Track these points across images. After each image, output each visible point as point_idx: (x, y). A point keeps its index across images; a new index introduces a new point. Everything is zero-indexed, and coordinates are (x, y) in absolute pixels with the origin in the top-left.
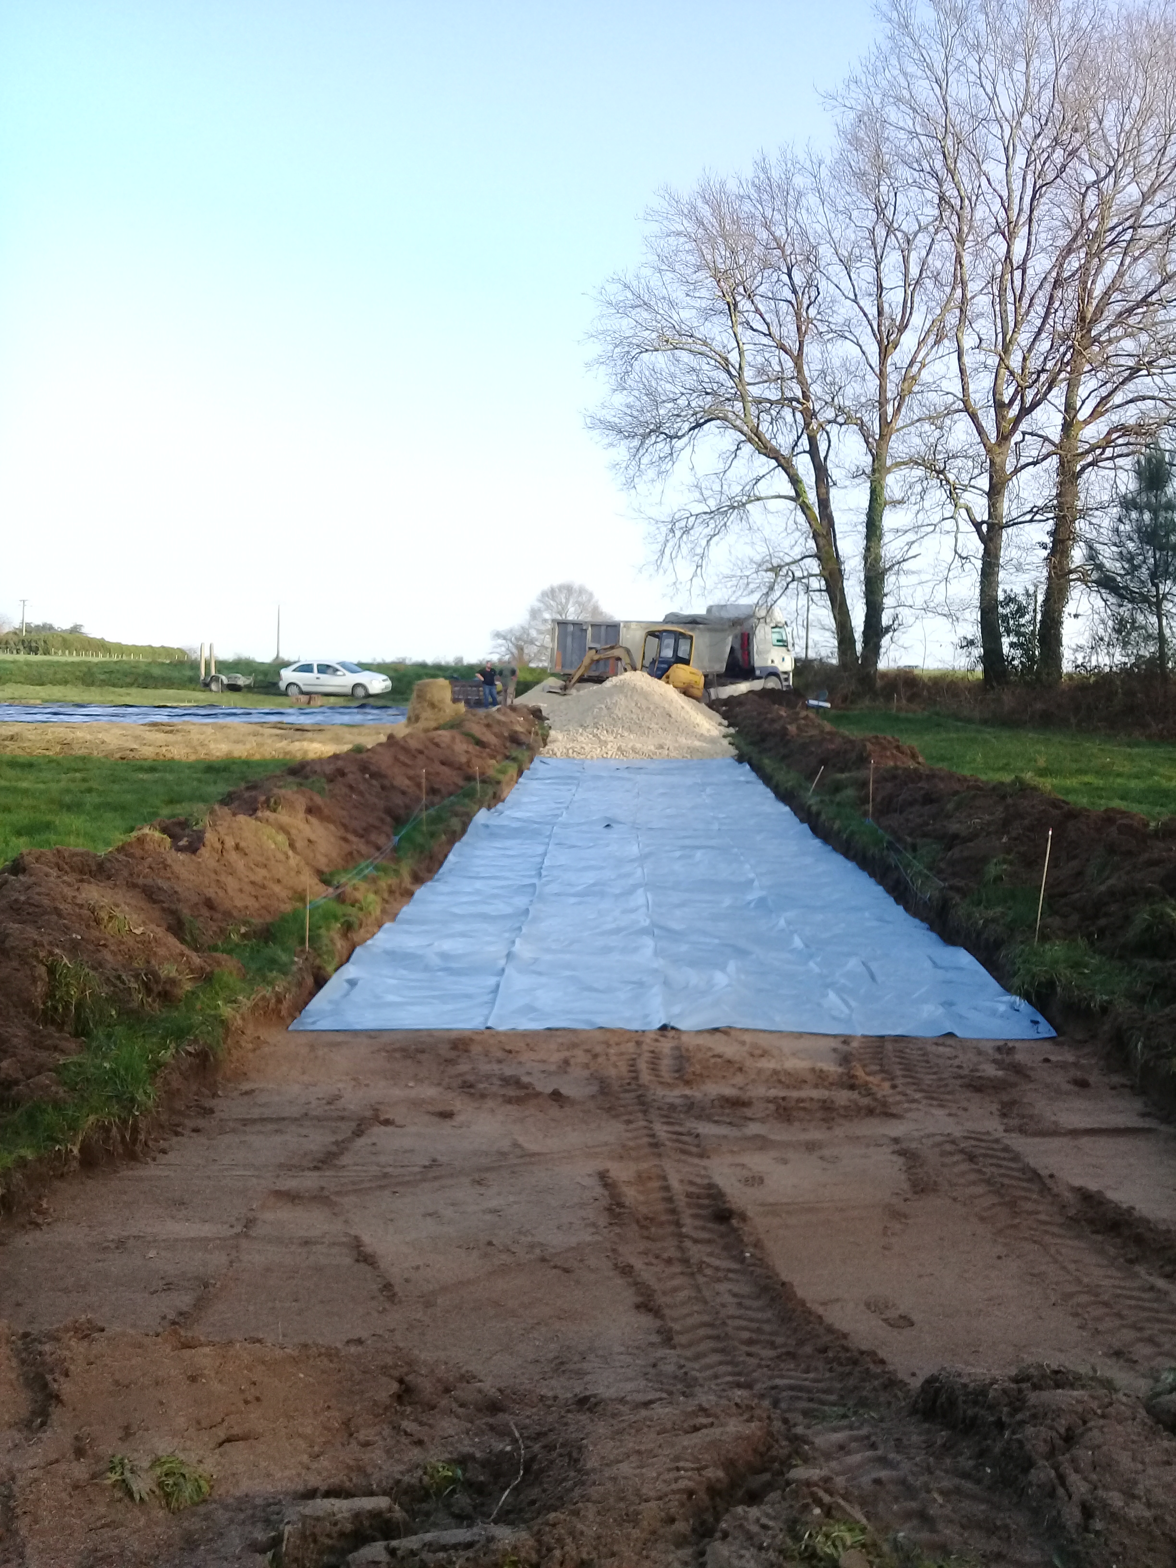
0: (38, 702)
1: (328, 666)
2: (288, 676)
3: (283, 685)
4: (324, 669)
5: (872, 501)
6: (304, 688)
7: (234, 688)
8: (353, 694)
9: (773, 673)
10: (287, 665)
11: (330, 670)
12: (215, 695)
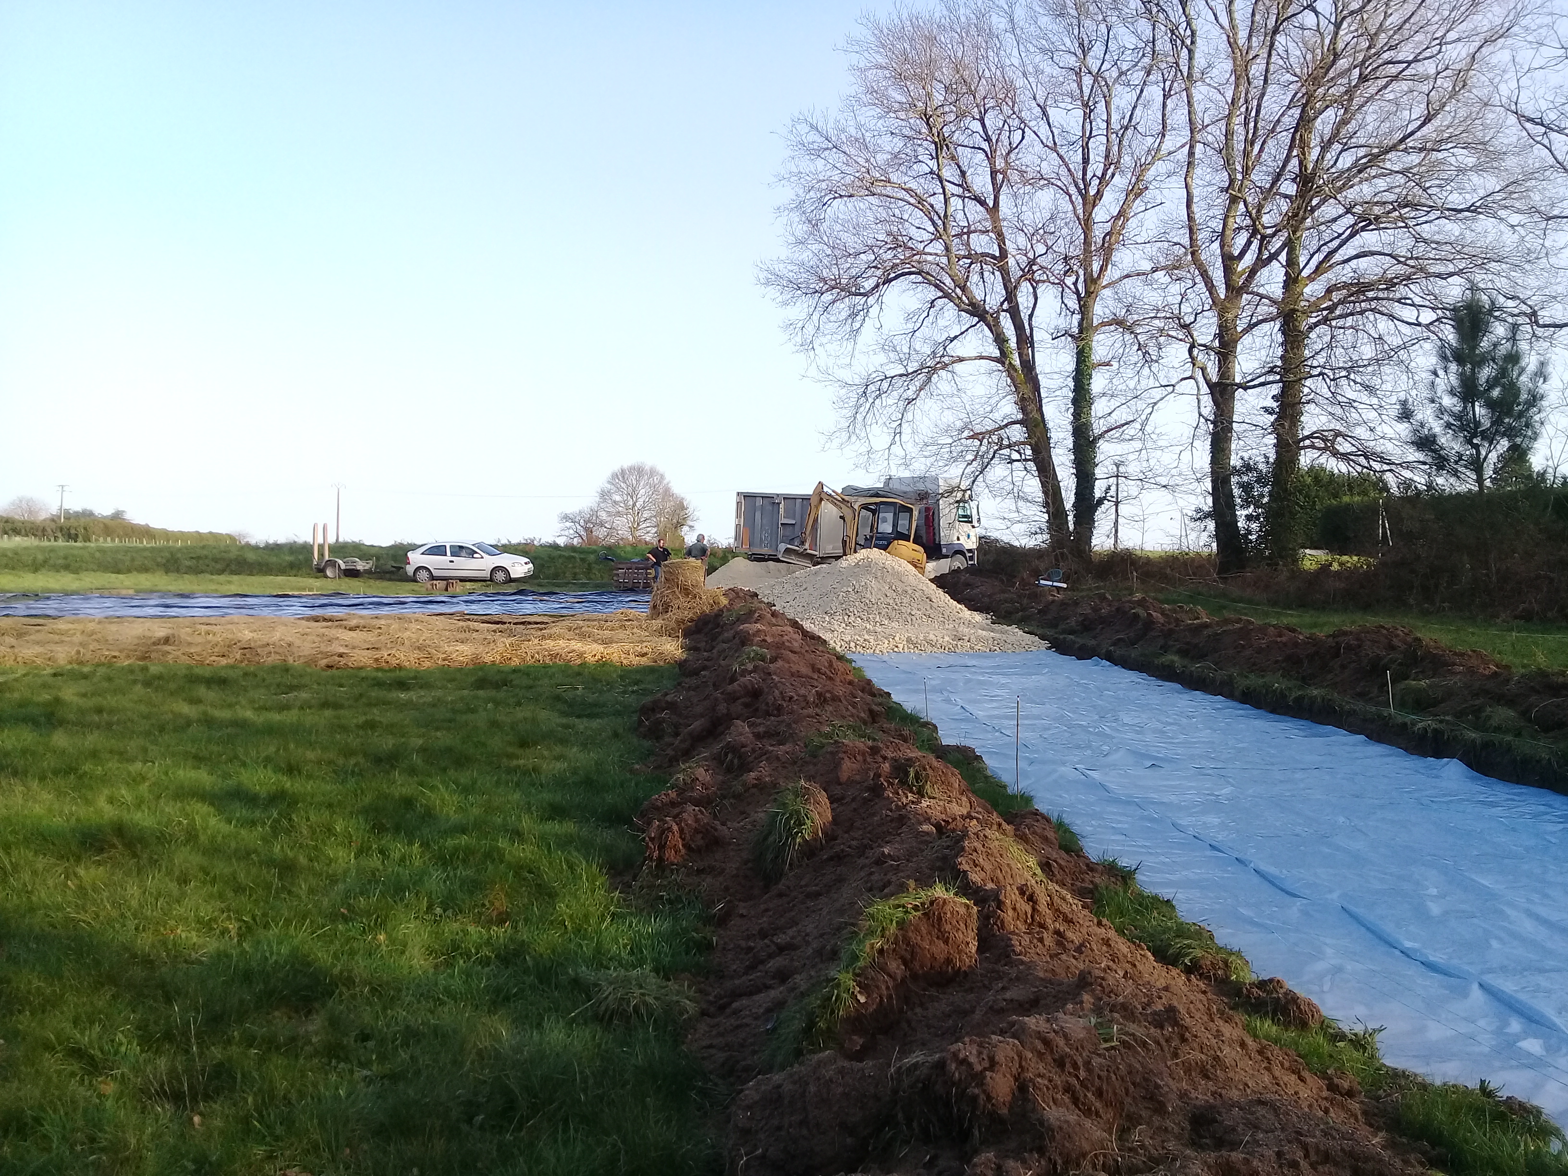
0: (131, 592)
1: (461, 547)
2: (416, 559)
3: (410, 570)
4: (459, 550)
5: (1078, 363)
6: (436, 573)
7: (352, 573)
8: (491, 580)
9: (960, 552)
10: (414, 547)
11: (464, 553)
12: (331, 582)
